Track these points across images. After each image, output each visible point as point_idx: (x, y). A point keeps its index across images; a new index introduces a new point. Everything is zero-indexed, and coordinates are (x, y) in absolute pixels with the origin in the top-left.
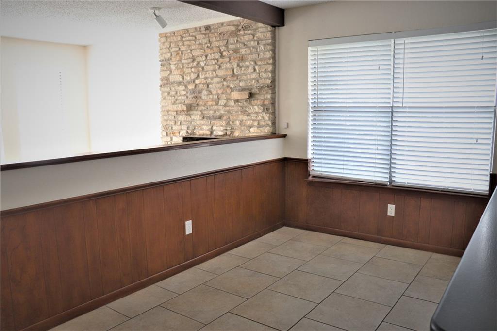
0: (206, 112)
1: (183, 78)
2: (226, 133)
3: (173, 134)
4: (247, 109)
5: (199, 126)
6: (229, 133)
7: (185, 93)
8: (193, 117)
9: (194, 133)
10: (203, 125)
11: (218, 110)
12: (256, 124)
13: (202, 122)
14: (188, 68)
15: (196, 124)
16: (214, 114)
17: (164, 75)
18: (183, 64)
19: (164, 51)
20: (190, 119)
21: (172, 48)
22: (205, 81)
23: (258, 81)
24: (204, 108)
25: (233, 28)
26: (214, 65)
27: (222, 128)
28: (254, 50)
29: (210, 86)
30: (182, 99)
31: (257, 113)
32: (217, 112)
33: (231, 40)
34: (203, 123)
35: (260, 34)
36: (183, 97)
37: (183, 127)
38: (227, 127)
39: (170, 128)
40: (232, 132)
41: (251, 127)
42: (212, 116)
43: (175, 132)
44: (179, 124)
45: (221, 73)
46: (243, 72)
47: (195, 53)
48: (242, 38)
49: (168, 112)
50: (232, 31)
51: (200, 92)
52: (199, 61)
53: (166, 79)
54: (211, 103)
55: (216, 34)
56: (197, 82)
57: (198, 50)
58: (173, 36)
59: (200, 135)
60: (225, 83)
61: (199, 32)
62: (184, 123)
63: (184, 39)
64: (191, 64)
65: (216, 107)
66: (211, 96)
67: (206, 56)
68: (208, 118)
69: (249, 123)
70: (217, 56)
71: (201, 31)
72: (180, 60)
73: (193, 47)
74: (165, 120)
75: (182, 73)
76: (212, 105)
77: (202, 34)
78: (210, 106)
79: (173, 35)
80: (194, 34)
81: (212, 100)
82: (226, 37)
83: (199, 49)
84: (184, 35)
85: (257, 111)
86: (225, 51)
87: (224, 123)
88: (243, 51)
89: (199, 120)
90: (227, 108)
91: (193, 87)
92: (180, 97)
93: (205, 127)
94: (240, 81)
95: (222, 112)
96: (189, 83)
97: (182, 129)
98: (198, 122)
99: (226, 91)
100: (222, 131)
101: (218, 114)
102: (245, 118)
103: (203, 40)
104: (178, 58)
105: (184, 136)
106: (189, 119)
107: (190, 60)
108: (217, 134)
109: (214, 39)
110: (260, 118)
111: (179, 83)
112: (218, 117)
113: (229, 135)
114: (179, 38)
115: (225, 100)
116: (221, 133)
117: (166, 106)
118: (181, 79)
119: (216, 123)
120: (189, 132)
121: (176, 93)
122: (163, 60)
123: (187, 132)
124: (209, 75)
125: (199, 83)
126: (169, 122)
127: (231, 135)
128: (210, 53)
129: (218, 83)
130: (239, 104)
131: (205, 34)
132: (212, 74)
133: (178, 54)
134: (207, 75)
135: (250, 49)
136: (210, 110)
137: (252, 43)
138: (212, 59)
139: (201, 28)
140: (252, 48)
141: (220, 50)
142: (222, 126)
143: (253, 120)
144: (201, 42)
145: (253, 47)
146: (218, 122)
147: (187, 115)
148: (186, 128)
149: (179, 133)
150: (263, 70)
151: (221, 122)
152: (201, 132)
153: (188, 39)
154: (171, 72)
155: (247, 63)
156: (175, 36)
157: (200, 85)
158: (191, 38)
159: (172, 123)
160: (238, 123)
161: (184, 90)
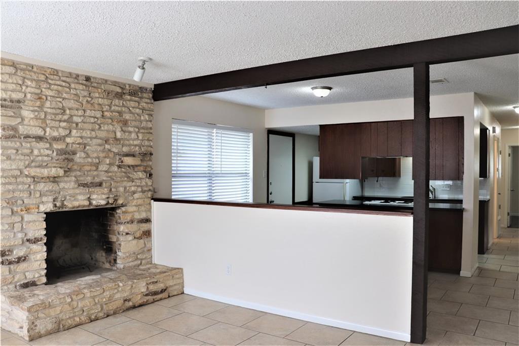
0: (82, 178)
1: (45, 132)
2: (108, 202)
3: (28, 210)
4: (131, 176)
5: (74, 197)
6: (111, 201)
7: (50, 152)
8: (62, 185)
9: (63, 205)
10: (77, 194)
11: (97, 176)
12: (140, 189)
13: (77, 191)
14: (55, 120)
15: (67, 194)
16: (93, 181)
17: (8, 123)
18: (46, 113)
19: (11, 87)
20: (58, 187)
21: (27, 87)
22: (81, 141)
23: (140, 148)
24: (78, 173)
25: (119, 90)
26: (92, 123)
27: (104, 197)
28: (138, 117)
29: (88, 147)
30: (42, 161)
31: (140, 179)
32: (96, 178)
33: (116, 101)
34: (79, 192)
35: (145, 104)
36: (46, 158)
37: (44, 199)
38: (109, 195)
39: (20, 202)
40: (116, 200)
41: (134, 193)
42: (91, 183)
43: (28, 206)
44: (38, 195)
45: (102, 134)
46: (126, 137)
47: (66, 104)
48: (128, 102)
49: (16, 179)
50: (118, 92)
51: (74, 153)
52: (72, 114)
53: (13, 129)
54: (90, 167)
55: (100, 90)
56: (68, 140)
57: (72, 101)
58: (29, 71)
59: (74, 208)
60: (107, 146)
61: (76, 81)
62: (48, 193)
63: (50, 81)
64: (60, 116)
65: (95, 173)
66: (90, 160)
67: (84, 111)
68: (85, 185)
69: (133, 189)
70: (99, 114)
71: (78, 80)
72: (41, 107)
73: (65, 95)
74: (9, 191)
75: (44, 125)
76: (90, 171)
77: (80, 83)
78: (88, 171)
79: (31, 69)
80: (68, 80)
81: (91, 164)
82: (111, 96)
83: (74, 100)
84: (52, 77)
85: (141, 177)
86: (107, 111)
87: (106, 190)
88: (127, 116)
89: (73, 188)
90: (110, 174)
91: (64, 147)
92: (40, 158)
93: (80, 197)
94: (123, 147)
95: (105, 178)
96: (55, 139)
97: (43, 202)
98: (71, 192)
99: (109, 156)
100: (103, 199)
101: (97, 180)
102: (130, 184)
103: (82, 92)
104: (38, 103)
105: (48, 210)
106: (55, 187)
107: (58, 111)
108: (99, 204)
109: (97, 95)
110: (144, 183)
111: (40, 138)
112: (98, 184)
113: (112, 204)
114: (42, 78)
115: (107, 164)
116: (103, 202)
117: (11, 170)
118: (40, 132)
119: (96, 192)
120: (58, 204)
121: (32, 152)
122: (5, 100)
123: (55, 206)
124: (87, 134)
125: (73, 143)
126: (17, 194)
127: (115, 203)
128: (91, 109)
129: (100, 145)
130: (123, 169)
131: (86, 86)
132: (91, 133)
133: (40, 98)
134: (84, 134)
135: (135, 116)
136: (88, 176)
137: (137, 111)
138: (90, 117)
139: (78, 76)
140: (136, 115)
141: (103, 108)
142: (103, 194)
143: (138, 186)
144: (79, 93)
145: (138, 115)
146: (98, 190)
147: (53, 182)
148: (52, 200)
149: (38, 208)
150: (146, 139)
151: (101, 190)
152: (76, 204)
153: (58, 83)
154: (23, 119)
155: (131, 129)
156: (35, 73)
157: (74, 145)
158: (64, 84)
159: (26, 195)
160: (122, 189)
161: (47, 149)
